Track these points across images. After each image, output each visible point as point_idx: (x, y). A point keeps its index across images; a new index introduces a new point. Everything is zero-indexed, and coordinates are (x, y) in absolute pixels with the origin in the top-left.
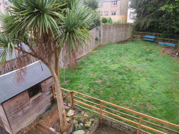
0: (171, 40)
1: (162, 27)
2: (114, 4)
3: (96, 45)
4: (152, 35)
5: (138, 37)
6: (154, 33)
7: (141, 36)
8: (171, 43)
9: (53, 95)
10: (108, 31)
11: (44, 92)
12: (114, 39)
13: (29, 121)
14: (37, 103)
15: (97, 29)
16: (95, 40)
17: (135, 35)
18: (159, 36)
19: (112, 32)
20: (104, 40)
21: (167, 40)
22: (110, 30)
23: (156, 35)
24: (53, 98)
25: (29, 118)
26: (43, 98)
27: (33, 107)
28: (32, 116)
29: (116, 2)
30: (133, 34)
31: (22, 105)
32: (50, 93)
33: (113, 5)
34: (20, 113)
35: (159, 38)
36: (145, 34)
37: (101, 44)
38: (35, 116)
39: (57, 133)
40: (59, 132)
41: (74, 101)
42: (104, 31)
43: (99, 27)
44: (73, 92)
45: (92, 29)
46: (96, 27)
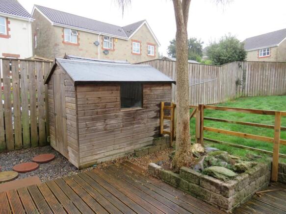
2: (264, 54)
3: (236, 93)
9: (160, 123)
10: (260, 72)
11: (147, 108)
12: (272, 88)
13: (111, 153)
14: (131, 124)
15: (240, 66)
16: (235, 84)
19: (267, 74)
20: (251, 88)
22: (265, 72)
24: (160, 132)
25: (111, 147)
26: (142, 119)
27: (123, 126)
28: (117, 146)
29: (268, 50)
31: (106, 111)
32: (156, 118)
33: (262, 56)
34: (100, 125)
37: (246, 95)
38: (122, 150)
39: (166, 171)
40: (171, 170)
41: (204, 128)
42: (252, 72)
43: (243, 62)
44: (204, 107)
45: (231, 61)
46: (237, 60)
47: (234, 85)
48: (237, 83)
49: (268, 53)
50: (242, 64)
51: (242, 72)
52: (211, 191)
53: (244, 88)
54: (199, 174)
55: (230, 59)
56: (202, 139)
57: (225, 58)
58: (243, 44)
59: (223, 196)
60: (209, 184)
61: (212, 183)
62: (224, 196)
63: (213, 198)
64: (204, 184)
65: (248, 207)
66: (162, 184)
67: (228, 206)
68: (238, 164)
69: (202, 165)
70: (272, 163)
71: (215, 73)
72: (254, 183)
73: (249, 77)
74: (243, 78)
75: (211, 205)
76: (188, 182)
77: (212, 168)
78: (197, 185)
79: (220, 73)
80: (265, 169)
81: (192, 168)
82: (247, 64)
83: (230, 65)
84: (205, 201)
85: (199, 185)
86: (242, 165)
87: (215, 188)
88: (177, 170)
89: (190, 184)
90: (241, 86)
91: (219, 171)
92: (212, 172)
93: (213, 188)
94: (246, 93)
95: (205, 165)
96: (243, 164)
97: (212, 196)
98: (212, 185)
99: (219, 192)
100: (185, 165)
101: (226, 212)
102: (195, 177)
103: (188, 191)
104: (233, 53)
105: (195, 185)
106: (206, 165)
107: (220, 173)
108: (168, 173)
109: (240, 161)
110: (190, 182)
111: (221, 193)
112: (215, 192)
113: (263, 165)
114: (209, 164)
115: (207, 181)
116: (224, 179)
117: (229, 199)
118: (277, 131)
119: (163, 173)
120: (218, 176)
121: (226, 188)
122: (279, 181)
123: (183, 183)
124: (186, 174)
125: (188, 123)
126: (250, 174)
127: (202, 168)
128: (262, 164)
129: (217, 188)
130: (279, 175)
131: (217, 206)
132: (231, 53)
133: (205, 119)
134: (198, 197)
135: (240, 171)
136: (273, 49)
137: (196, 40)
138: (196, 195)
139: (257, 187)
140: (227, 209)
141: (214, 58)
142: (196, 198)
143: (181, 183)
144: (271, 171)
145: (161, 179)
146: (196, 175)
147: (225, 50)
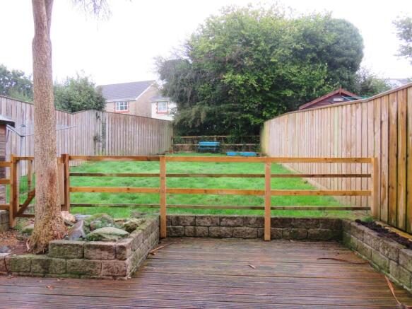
0: (247, 146)
1: (228, 122)
2: (122, 108)
4: (212, 140)
5: (186, 148)
6: (215, 136)
7: (190, 144)
8: (248, 151)
10: (122, 127)
12: (136, 148)
15: (98, 117)
16: (93, 140)
17: (178, 143)
18: (226, 140)
19: (130, 130)
20: (113, 146)
21: (241, 146)
22: (127, 126)
23: (218, 140)
29: (126, 104)
30: (174, 143)
33: (120, 110)
35: (227, 145)
36: (199, 140)
39: (22, 256)
40: (31, 252)
41: (71, 190)
42: (113, 126)
43: (101, 113)
44: (70, 158)
45: (86, 109)
46: (94, 109)
47: (91, 141)
48: (96, 139)
49: (126, 108)
50: (100, 114)
51: (101, 125)
52: (101, 259)
53: (104, 147)
54: (82, 243)
55: (85, 106)
56: (68, 205)
57: (79, 103)
58: (100, 88)
59: (118, 261)
60: (98, 251)
61: (102, 248)
62: (120, 259)
63: (105, 268)
64: (91, 253)
65: (146, 267)
66: (15, 279)
67: (126, 271)
68: (127, 223)
69: (82, 231)
70: (160, 217)
71: (66, 123)
72: (146, 241)
73: (110, 132)
74: (103, 133)
75: (103, 279)
76: (64, 260)
77: (97, 231)
78: (80, 258)
79: (73, 124)
80: (155, 223)
81: (67, 239)
82: (106, 115)
83: (86, 113)
84: (94, 278)
85: (83, 257)
86: (131, 223)
87: (107, 253)
88: (41, 248)
89: (68, 261)
90: (101, 144)
91: (108, 232)
92: (100, 236)
93: (105, 254)
94: (107, 153)
95: (85, 231)
96: (132, 221)
97: (103, 266)
98: (102, 250)
99: (113, 257)
100: (55, 237)
101: (124, 280)
102: (76, 248)
103: (66, 273)
104: (89, 99)
105: (76, 260)
106: (88, 230)
107: (110, 234)
108: (25, 259)
109: (128, 219)
110: (67, 258)
111: (116, 257)
112: (108, 259)
113: (152, 220)
114: (91, 228)
115: (96, 247)
116: (117, 239)
117: (127, 261)
118: (163, 178)
119: (16, 261)
120: (109, 237)
121: (123, 248)
122: (168, 236)
123: (56, 264)
124: (62, 248)
125: (55, 174)
126: (143, 230)
127: (84, 234)
128: (151, 218)
129: (110, 252)
130: (167, 229)
131: (111, 278)
132: (85, 97)
133: (71, 175)
134: (82, 277)
135: (130, 229)
136: (131, 103)
137: (23, 74)
138: (79, 274)
139: (150, 246)
140: (125, 276)
141: (61, 103)
142: (80, 278)
143: (52, 265)
144: (160, 226)
145: (10, 272)
146: (77, 245)
147: (78, 93)
